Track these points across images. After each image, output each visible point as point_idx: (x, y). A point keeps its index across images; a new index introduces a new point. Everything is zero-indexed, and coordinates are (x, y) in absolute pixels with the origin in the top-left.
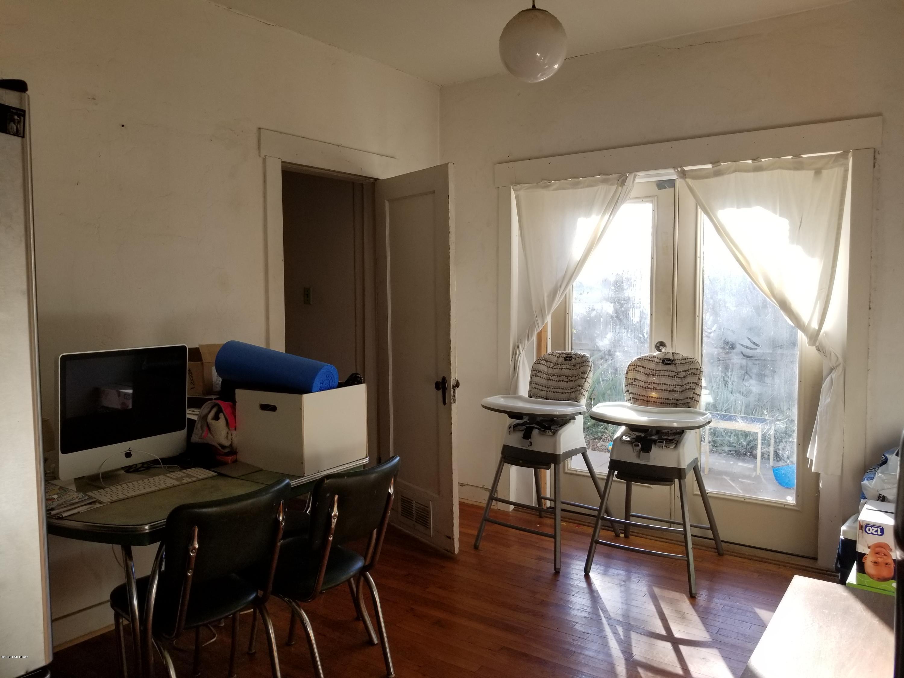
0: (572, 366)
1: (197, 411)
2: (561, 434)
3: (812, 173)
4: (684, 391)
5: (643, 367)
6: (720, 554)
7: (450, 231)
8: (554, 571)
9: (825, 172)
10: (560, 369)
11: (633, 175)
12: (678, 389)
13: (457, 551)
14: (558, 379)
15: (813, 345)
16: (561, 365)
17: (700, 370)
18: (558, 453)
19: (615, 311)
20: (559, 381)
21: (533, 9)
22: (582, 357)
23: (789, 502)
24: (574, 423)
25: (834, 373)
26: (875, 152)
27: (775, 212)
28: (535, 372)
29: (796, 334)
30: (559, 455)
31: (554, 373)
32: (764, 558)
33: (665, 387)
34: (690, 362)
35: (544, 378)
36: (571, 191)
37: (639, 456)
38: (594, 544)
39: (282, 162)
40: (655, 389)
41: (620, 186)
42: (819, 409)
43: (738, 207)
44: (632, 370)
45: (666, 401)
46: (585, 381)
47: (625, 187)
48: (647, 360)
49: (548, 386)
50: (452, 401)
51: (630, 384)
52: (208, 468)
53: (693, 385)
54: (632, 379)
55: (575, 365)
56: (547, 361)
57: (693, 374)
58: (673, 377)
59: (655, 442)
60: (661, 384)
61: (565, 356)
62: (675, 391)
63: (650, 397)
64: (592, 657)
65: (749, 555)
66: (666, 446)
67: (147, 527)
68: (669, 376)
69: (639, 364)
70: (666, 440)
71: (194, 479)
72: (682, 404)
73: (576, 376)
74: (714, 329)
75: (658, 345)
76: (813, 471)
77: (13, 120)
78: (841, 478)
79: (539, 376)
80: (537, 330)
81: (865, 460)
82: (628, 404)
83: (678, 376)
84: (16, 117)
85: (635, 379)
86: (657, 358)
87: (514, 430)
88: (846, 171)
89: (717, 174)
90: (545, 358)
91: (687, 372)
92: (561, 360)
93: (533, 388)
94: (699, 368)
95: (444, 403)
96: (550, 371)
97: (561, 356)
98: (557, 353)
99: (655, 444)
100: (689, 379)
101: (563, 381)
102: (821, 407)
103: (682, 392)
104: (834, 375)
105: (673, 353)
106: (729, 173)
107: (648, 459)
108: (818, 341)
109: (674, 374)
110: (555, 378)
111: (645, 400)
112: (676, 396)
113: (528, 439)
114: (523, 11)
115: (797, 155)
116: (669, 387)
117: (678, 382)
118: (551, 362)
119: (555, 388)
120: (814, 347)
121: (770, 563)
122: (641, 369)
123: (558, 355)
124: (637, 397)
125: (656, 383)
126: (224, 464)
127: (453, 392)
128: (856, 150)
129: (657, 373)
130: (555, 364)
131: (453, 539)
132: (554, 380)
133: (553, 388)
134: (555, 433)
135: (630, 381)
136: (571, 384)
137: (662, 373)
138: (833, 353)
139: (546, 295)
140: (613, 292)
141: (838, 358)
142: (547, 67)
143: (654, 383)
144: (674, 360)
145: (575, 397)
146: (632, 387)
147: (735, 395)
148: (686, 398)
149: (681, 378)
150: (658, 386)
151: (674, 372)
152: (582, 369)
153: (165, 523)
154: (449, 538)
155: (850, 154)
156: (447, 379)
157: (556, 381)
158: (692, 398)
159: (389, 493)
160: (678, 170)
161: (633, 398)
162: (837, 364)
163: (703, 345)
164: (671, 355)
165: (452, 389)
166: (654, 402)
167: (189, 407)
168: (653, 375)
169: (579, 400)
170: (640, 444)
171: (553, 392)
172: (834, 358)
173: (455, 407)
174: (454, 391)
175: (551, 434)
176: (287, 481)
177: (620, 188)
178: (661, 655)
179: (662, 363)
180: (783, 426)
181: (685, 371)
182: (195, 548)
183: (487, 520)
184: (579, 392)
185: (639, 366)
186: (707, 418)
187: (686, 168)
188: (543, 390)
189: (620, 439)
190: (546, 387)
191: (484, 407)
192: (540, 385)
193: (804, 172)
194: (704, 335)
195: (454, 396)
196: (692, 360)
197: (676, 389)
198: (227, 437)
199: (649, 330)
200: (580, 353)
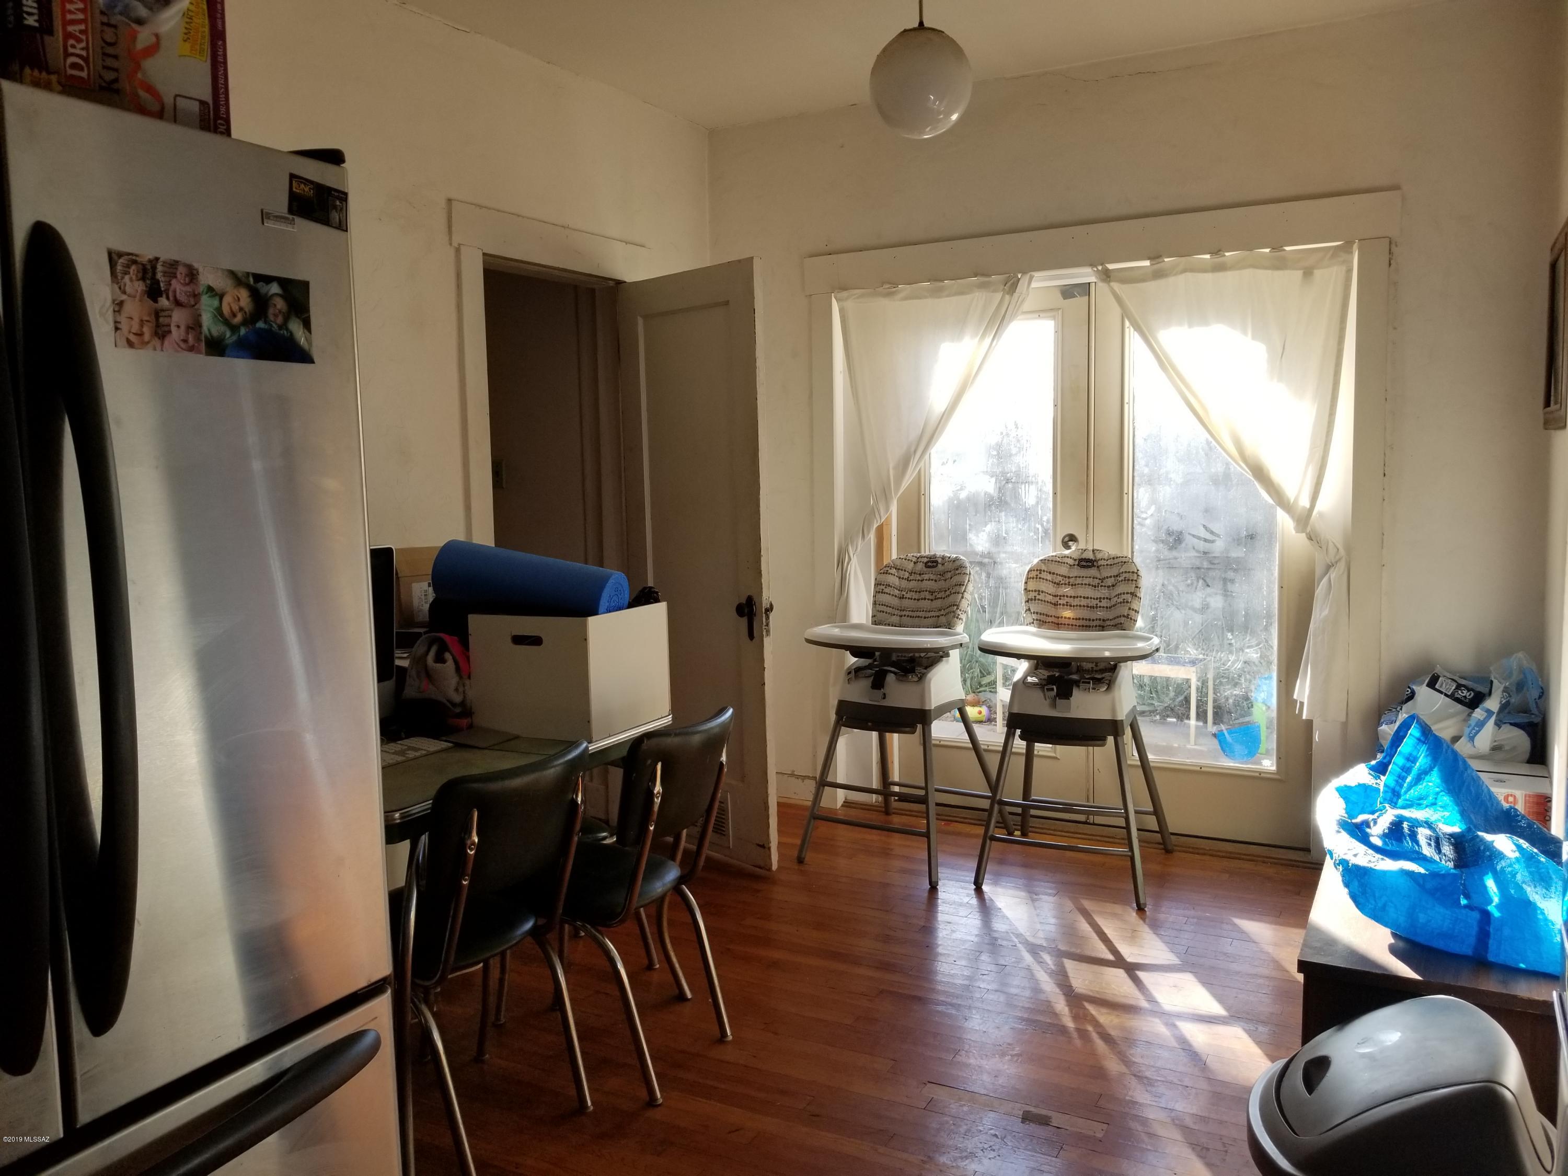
0: (939, 576)
2: (931, 680)
3: (1299, 273)
4: (1114, 605)
5: (1050, 573)
6: (1168, 851)
7: (757, 365)
8: (930, 887)
9: (1318, 273)
10: (918, 580)
11: (1027, 277)
12: (1104, 603)
13: (775, 867)
14: (916, 596)
15: (1303, 532)
16: (920, 574)
17: (1137, 573)
18: (927, 708)
19: (998, 490)
20: (918, 600)
21: (920, 29)
22: (954, 561)
23: (1266, 768)
24: (947, 661)
25: (1333, 571)
26: (1390, 243)
27: (1245, 332)
28: (880, 588)
29: (1274, 516)
30: (930, 710)
31: (910, 587)
32: (1231, 853)
33: (1084, 602)
34: (1122, 562)
35: (896, 596)
36: (930, 302)
37: (1054, 705)
38: (988, 841)
39: (484, 254)
40: (1068, 605)
41: (1008, 294)
42: (1311, 626)
43: (1190, 326)
44: (1033, 578)
45: (1087, 623)
46: (962, 598)
47: (1016, 295)
48: (1056, 561)
49: (901, 607)
50: (764, 633)
51: (1032, 600)
52: (436, 736)
53: (1129, 597)
54: (1035, 591)
55: (942, 574)
56: (899, 569)
57: (1127, 580)
58: (1095, 587)
59: (1077, 683)
60: (1077, 597)
61: (925, 560)
62: (1100, 607)
63: (1062, 617)
64: (1016, 995)
65: (1210, 850)
66: (1094, 689)
67: (397, 815)
68: (1089, 585)
69: (1044, 568)
70: (1093, 679)
71: (424, 752)
72: (1112, 626)
73: (946, 591)
74: (1150, 512)
75: (1067, 539)
76: (1304, 717)
77: (335, 207)
78: (1345, 725)
79: (887, 593)
80: (877, 521)
81: (1379, 696)
82: (1033, 629)
83: (1103, 584)
84: (338, 203)
85: (1039, 591)
86: (1071, 558)
87: (856, 677)
88: (1350, 271)
89: (1158, 275)
90: (896, 564)
91: (1118, 578)
92: (920, 566)
93: (878, 611)
94: (1136, 571)
95: (751, 636)
96: (904, 584)
97: (919, 560)
98: (913, 556)
99: (1078, 686)
100: (1121, 588)
101: (925, 599)
102: (1315, 624)
103: (1110, 608)
104: (1333, 574)
105: (1093, 551)
106: (1175, 275)
107: (1068, 709)
108: (1309, 526)
109: (1097, 581)
110: (912, 596)
111: (1055, 623)
112: (1100, 614)
113: (880, 689)
114: (905, 31)
115: (1277, 248)
116: (1091, 602)
117: (1104, 593)
118: (905, 571)
119: (912, 611)
120: (1304, 534)
121: (1243, 859)
122: (1047, 575)
123: (914, 559)
124: (1043, 618)
125: (1071, 597)
126: (456, 730)
127: (766, 620)
128: (1364, 240)
129: (1072, 580)
130: (911, 574)
131: (769, 848)
132: (911, 599)
133: (909, 611)
134: (922, 678)
135: (1032, 595)
136: (938, 603)
137: (1079, 581)
138: (1331, 544)
139: (891, 466)
140: (994, 460)
141: (1338, 549)
142: (942, 116)
143: (1067, 596)
144: (1095, 561)
145: (947, 622)
146: (1035, 604)
147: (1183, 612)
148: (1118, 617)
149: (1109, 587)
150: (1074, 601)
151: (1097, 578)
152: (956, 579)
153: (430, 806)
154: (763, 846)
155: (1355, 246)
156: (755, 599)
157: (915, 599)
158: (1127, 617)
159: (722, 763)
160: (1097, 269)
161: (1037, 620)
162: (1337, 557)
163: (1135, 538)
164: (1092, 553)
165: (764, 615)
166: (1068, 625)
167: (398, 647)
168: (1065, 584)
169: (954, 626)
170: (1055, 687)
171: (911, 617)
172: (1332, 551)
173: (769, 645)
174: (768, 618)
175: (916, 679)
176: (584, 745)
177: (1007, 297)
178: (1113, 986)
179: (1078, 565)
180: (1256, 655)
181: (1114, 576)
182: (473, 843)
183: (815, 818)
184: (952, 614)
185: (1044, 571)
186: (1152, 643)
187: (1111, 266)
188: (894, 615)
189: (1023, 682)
190: (898, 609)
191: (809, 641)
192: (890, 607)
193: (1287, 272)
194: (1135, 522)
195: (767, 625)
196: (1124, 560)
197: (1102, 604)
198: (458, 689)
199: (1051, 518)
200: (949, 555)
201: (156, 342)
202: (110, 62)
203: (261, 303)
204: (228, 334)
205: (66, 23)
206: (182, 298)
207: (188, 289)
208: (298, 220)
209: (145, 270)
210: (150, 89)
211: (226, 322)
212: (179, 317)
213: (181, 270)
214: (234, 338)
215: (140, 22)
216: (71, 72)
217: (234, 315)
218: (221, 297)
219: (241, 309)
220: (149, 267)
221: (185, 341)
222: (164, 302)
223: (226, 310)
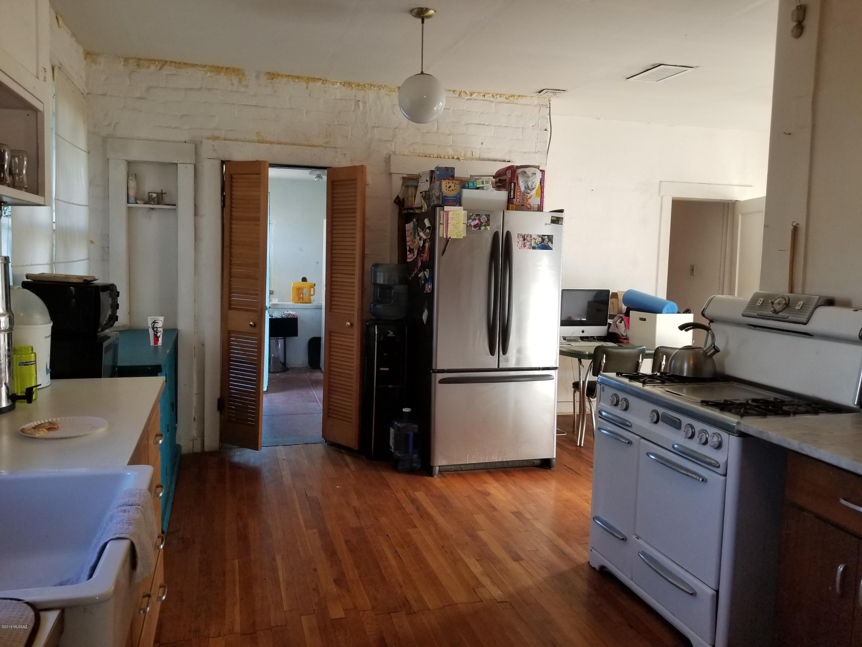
1: (612, 320)
39: (673, 198)
52: (616, 343)
126: (622, 342)
167: (609, 319)
182: (604, 363)
198: (625, 332)
201: (524, 248)
202: (523, 201)
203: (543, 240)
204: (536, 245)
205: (517, 196)
206: (529, 240)
207: (530, 239)
208: (552, 224)
209: (523, 236)
210: (529, 204)
211: (536, 244)
212: (528, 243)
213: (529, 236)
214: (538, 246)
215: (529, 193)
216: (517, 204)
217: (538, 242)
218: (536, 239)
219: (539, 241)
220: (524, 236)
221: (529, 247)
222: (526, 241)
223: (536, 242)
